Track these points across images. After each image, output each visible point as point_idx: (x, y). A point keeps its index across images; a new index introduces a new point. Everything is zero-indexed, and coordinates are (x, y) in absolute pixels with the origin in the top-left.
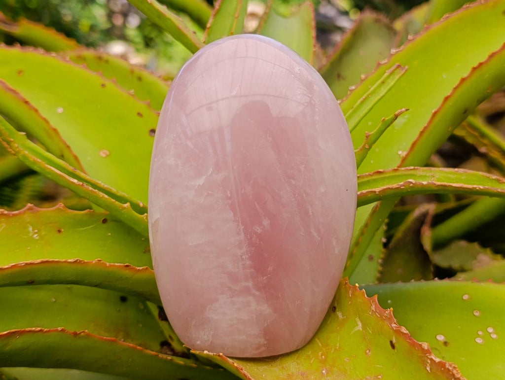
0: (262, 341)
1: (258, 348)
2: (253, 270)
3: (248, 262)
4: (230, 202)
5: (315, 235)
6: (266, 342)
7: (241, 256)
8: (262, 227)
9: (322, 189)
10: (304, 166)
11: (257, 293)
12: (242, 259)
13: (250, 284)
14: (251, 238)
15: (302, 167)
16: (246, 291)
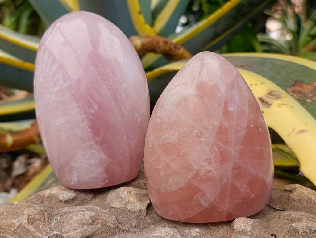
0: (105, 176)
1: (104, 181)
2: (93, 134)
3: (89, 130)
4: (73, 97)
5: (124, 111)
6: (107, 176)
7: (85, 127)
8: (94, 109)
9: (124, 85)
10: (112, 73)
11: (97, 147)
12: (86, 129)
13: (92, 142)
14: (88, 116)
15: (111, 74)
16: (91, 146)
